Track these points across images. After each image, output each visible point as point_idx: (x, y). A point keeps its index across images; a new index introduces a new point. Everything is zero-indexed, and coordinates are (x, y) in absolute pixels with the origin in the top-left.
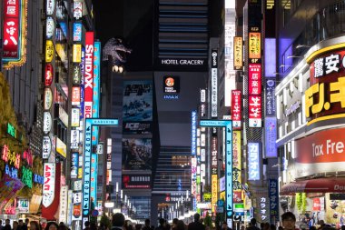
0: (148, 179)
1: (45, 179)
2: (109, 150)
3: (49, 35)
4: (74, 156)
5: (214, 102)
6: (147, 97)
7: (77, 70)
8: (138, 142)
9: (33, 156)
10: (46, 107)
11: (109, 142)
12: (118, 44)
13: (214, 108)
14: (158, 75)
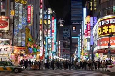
0: (69, 50)
1: (40, 50)
2: (59, 44)
3: (41, 18)
4: (49, 45)
5: (82, 32)
6: (69, 31)
7: (49, 26)
8: (67, 42)
9: (37, 46)
10: (41, 34)
11: (59, 42)
12: (62, 19)
13: (82, 34)
14: (71, 26)
